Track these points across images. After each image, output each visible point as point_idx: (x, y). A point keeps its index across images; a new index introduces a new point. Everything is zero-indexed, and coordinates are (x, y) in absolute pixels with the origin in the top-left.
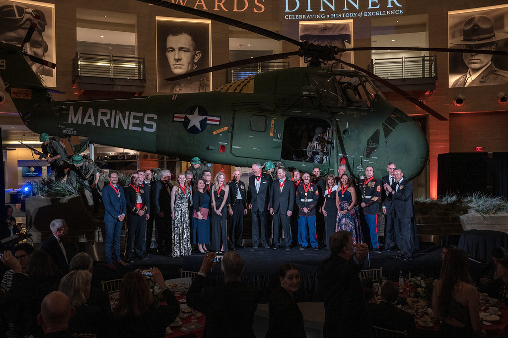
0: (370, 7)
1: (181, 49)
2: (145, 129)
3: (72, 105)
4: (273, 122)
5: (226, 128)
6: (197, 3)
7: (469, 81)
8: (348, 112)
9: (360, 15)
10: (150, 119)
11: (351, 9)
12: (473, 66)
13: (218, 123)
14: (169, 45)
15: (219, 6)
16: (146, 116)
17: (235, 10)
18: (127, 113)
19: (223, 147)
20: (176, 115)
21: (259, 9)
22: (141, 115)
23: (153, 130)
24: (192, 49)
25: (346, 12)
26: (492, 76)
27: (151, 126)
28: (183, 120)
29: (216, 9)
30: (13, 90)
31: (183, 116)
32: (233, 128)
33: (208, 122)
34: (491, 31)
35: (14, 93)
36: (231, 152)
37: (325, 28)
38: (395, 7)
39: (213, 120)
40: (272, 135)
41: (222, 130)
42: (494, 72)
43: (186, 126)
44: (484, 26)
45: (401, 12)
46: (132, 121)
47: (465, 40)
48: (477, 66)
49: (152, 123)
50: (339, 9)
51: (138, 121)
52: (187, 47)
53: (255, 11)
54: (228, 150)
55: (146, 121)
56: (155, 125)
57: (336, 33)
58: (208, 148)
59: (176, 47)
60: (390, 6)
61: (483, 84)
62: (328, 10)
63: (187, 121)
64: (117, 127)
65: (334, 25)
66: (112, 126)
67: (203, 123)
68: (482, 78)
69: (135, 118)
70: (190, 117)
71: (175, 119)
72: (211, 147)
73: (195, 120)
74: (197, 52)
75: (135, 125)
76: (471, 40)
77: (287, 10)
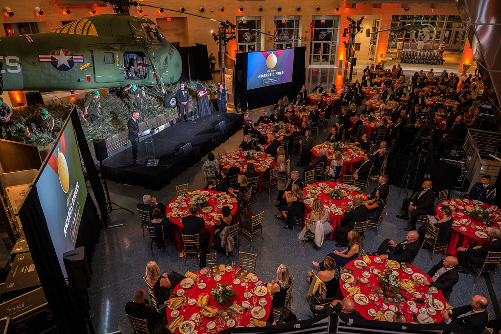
2: (9, 70)
4: (117, 56)
5: (88, 64)
8: (153, 47)
10: (11, 61)
13: (82, 61)
16: (7, 59)
19: (89, 78)
22: (2, 58)
23: (19, 71)
27: (16, 68)
28: (50, 60)
31: (50, 56)
32: (93, 64)
33: (74, 60)
36: (95, 80)
39: (78, 59)
40: (118, 65)
41: (86, 66)
43: (55, 65)
49: (16, 64)
54: (92, 79)
55: (8, 64)
56: (19, 66)
58: (79, 80)
67: (71, 62)
70: (56, 57)
71: (41, 60)
72: (81, 79)
73: (63, 59)
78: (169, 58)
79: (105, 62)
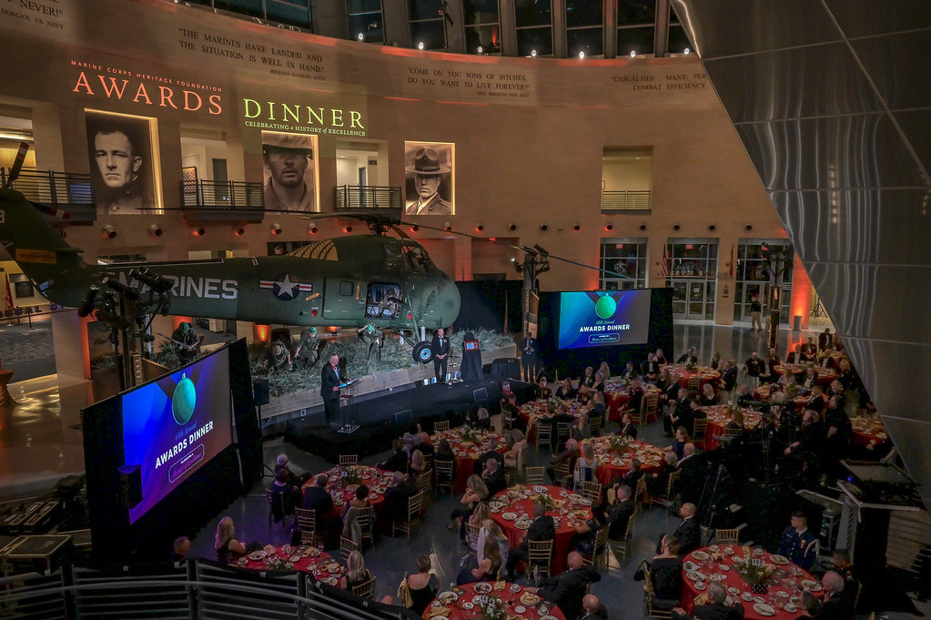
0: (334, 124)
1: (114, 153)
2: (224, 296)
3: (122, 270)
4: (358, 287)
5: (318, 294)
6: (138, 94)
7: (420, 208)
8: (414, 277)
9: (325, 131)
10: (228, 286)
11: (316, 123)
12: (424, 194)
13: (310, 290)
14: (99, 147)
15: (166, 101)
16: (225, 283)
17: (187, 108)
18: (201, 280)
19: (315, 312)
20: (261, 282)
21: (215, 109)
22: (219, 281)
23: (234, 297)
24: (129, 153)
25: (310, 125)
26: (438, 205)
27: (231, 293)
28: (272, 287)
29: (163, 104)
30: (19, 251)
31: (272, 283)
32: (324, 294)
33: (300, 289)
34: (436, 163)
35: (23, 255)
36: (322, 315)
37: (286, 139)
38: (358, 129)
39: (306, 287)
40: (358, 298)
41: (314, 296)
42: (439, 202)
43: (276, 294)
44: (432, 158)
45: (363, 134)
46: (208, 288)
47: (416, 169)
48: (426, 195)
49: (233, 290)
50: (303, 122)
51: (215, 288)
52: (123, 150)
53: (211, 112)
54: (319, 314)
55: (224, 288)
56: (236, 292)
57: (298, 146)
58: (301, 314)
59: (108, 149)
60: (353, 126)
61: (431, 213)
62: (292, 122)
63: (277, 289)
64: (189, 295)
65: (295, 137)
66: (182, 294)
67: (296, 291)
68: (431, 207)
69: (211, 284)
70: (279, 284)
71: (261, 286)
72: (304, 313)
73: (287, 287)
74: (137, 158)
75: (210, 292)
76: (422, 170)
77: (247, 115)
78: (437, 293)
79: (342, 294)
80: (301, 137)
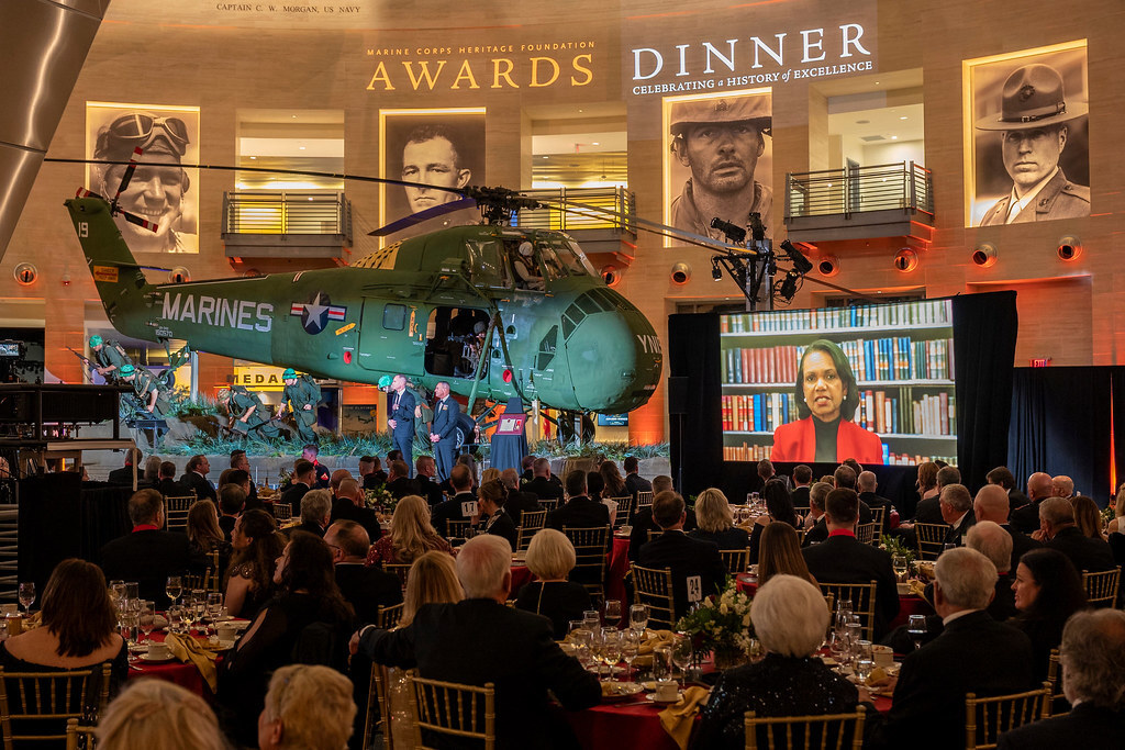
0: (806, 59)
1: (430, 168)
2: (257, 326)
3: (167, 290)
4: (413, 315)
5: (352, 325)
6: (459, 77)
7: (1015, 211)
8: (516, 298)
9: (786, 77)
10: (264, 312)
11: (768, 64)
12: (1024, 177)
13: (342, 317)
14: (407, 162)
15: (502, 80)
16: (260, 306)
17: (534, 83)
18: (236, 302)
19: (349, 354)
20: (294, 305)
21: (582, 77)
22: (253, 304)
23: (267, 329)
24: (452, 166)
25: (757, 71)
26: (1061, 198)
27: (264, 323)
28: (301, 313)
29: (496, 85)
30: (97, 268)
31: (302, 306)
32: (361, 325)
33: (330, 316)
34: (1056, 98)
35: (98, 273)
36: (358, 362)
37: (723, 107)
38: (856, 57)
39: (337, 313)
40: (411, 334)
41: (347, 328)
42: (1064, 191)
43: (304, 322)
44: (1043, 88)
45: (868, 66)
46: (242, 315)
47: (1006, 120)
48: (1031, 177)
49: (267, 318)
50: (744, 68)
51: (249, 316)
52: (443, 162)
53: (574, 83)
54: (354, 357)
55: (259, 316)
56: (270, 321)
57: (745, 116)
58: (329, 356)
59: (421, 164)
60: (846, 54)
61: (1043, 218)
62: (721, 72)
63: (306, 314)
64: (222, 324)
65: (740, 99)
66: (216, 324)
67: (324, 318)
68: (1043, 204)
69: (246, 309)
70: (309, 307)
71: (293, 312)
72: (332, 355)
73: (315, 313)
74: (463, 171)
75: (245, 321)
76: (1019, 120)
77: (638, 76)
79: (385, 325)
80: (751, 98)
